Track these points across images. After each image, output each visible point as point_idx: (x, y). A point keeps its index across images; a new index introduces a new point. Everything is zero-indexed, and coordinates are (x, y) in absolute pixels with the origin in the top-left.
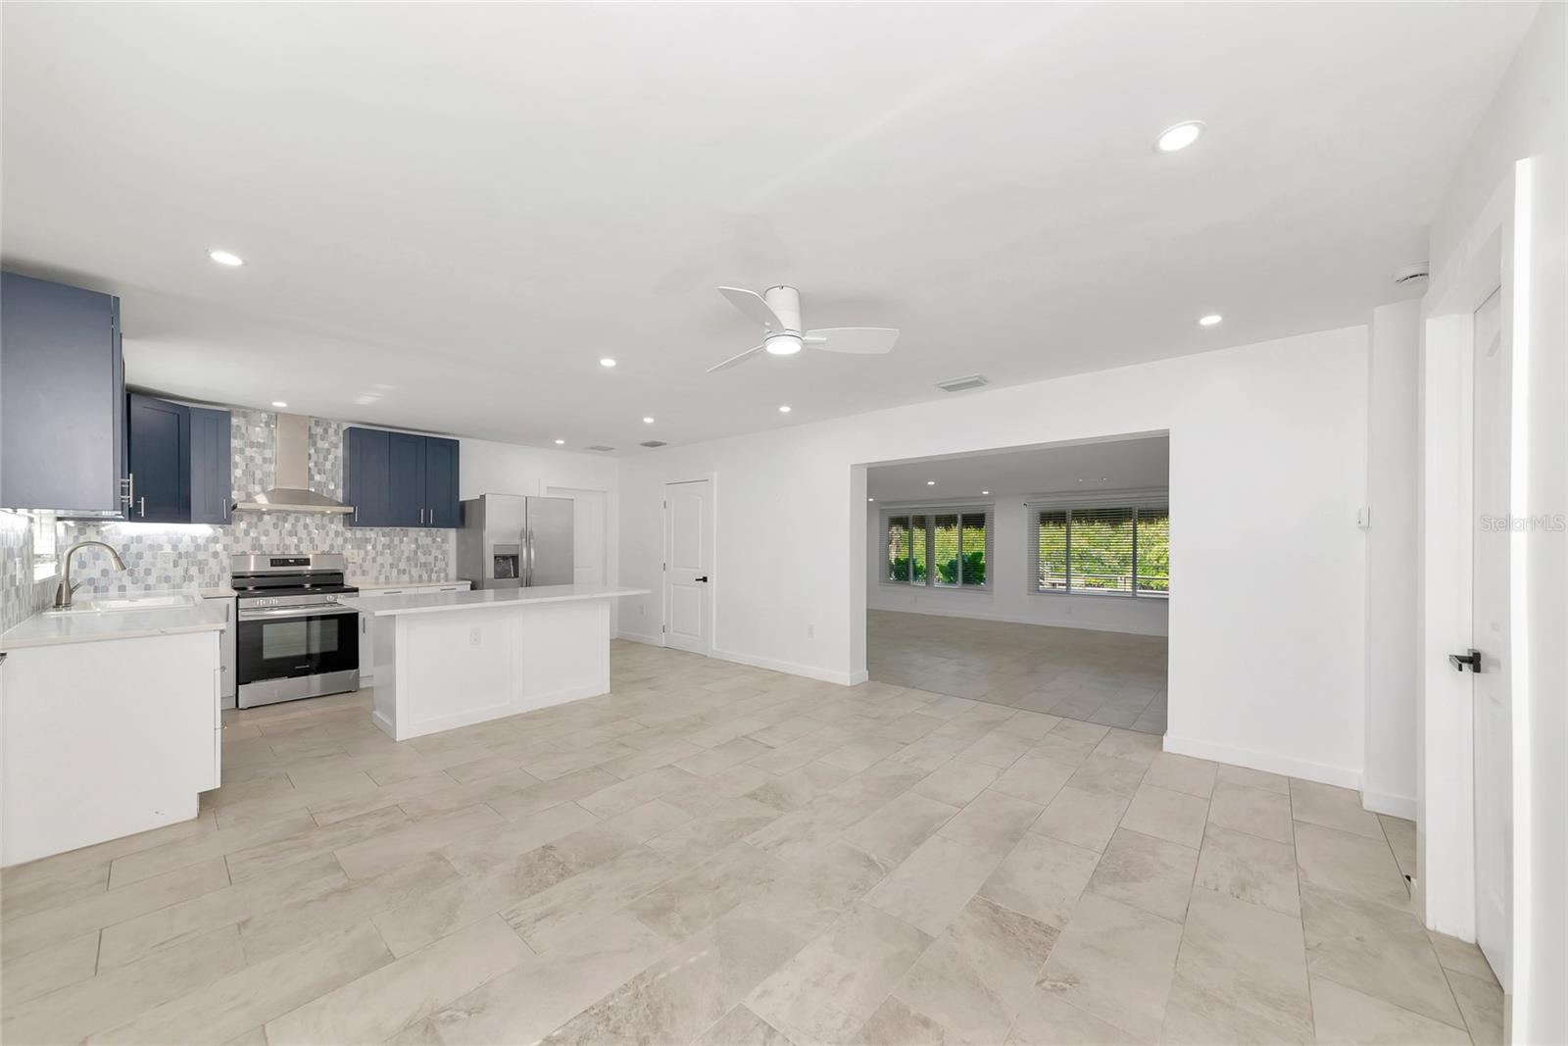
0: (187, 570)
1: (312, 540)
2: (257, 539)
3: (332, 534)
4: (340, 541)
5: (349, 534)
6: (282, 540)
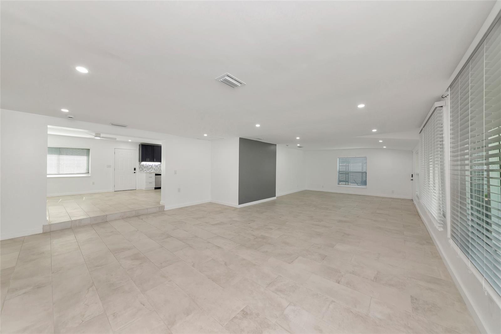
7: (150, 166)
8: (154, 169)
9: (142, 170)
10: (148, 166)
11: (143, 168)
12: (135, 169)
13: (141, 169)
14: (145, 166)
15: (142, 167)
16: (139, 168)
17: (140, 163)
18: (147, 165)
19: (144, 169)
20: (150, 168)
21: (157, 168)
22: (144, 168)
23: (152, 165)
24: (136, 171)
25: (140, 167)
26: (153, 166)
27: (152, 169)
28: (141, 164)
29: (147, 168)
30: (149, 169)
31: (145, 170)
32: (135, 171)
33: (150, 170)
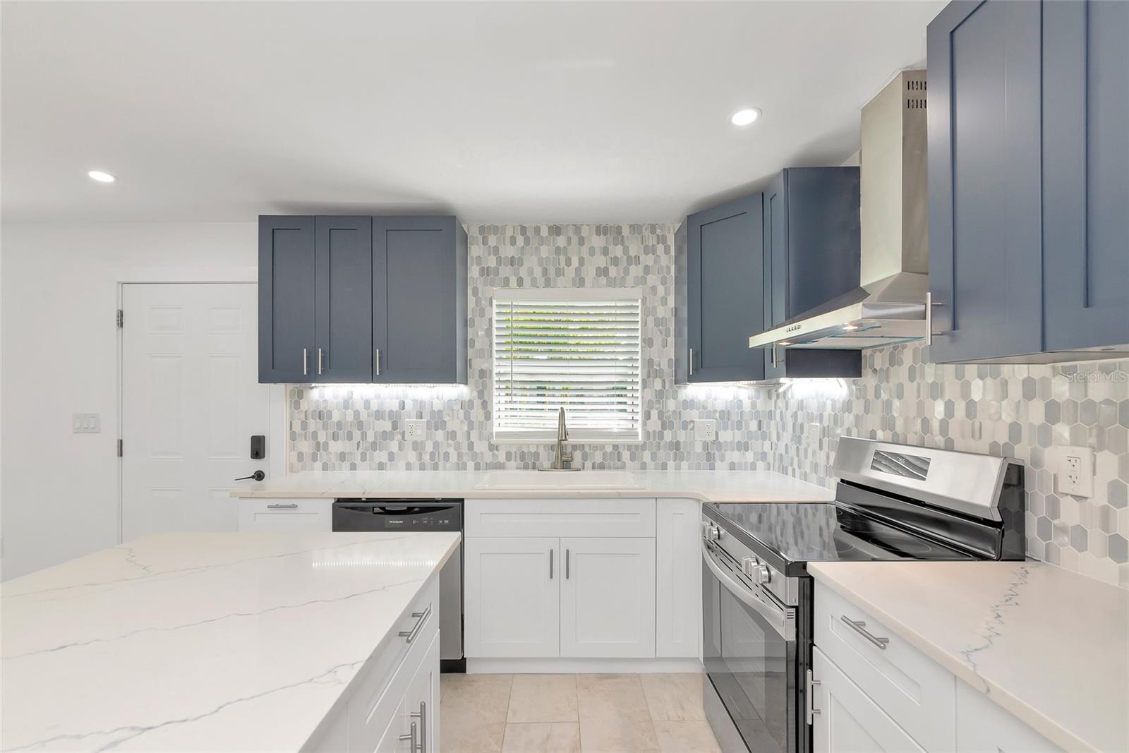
0: (828, 458)
1: (971, 408)
2: (888, 405)
3: (1016, 391)
4: (1036, 412)
5: (1062, 389)
6: (921, 406)
7: (379, 415)
8: (417, 446)
9: (314, 458)
10: (363, 417)
11: (322, 438)
12: (258, 448)
13: (306, 447)
14: (336, 417)
15: (313, 425)
16: (293, 436)
17: (300, 395)
18: (357, 413)
19: (336, 447)
20: (385, 436)
21: (440, 435)
22: (335, 437)
23: (395, 406)
24: (273, 462)
25: (297, 427)
26: (409, 421)
27: (394, 446)
28: (304, 405)
29: (357, 435)
30: (374, 446)
31: (342, 457)
32: (257, 465)
33: (382, 456)
